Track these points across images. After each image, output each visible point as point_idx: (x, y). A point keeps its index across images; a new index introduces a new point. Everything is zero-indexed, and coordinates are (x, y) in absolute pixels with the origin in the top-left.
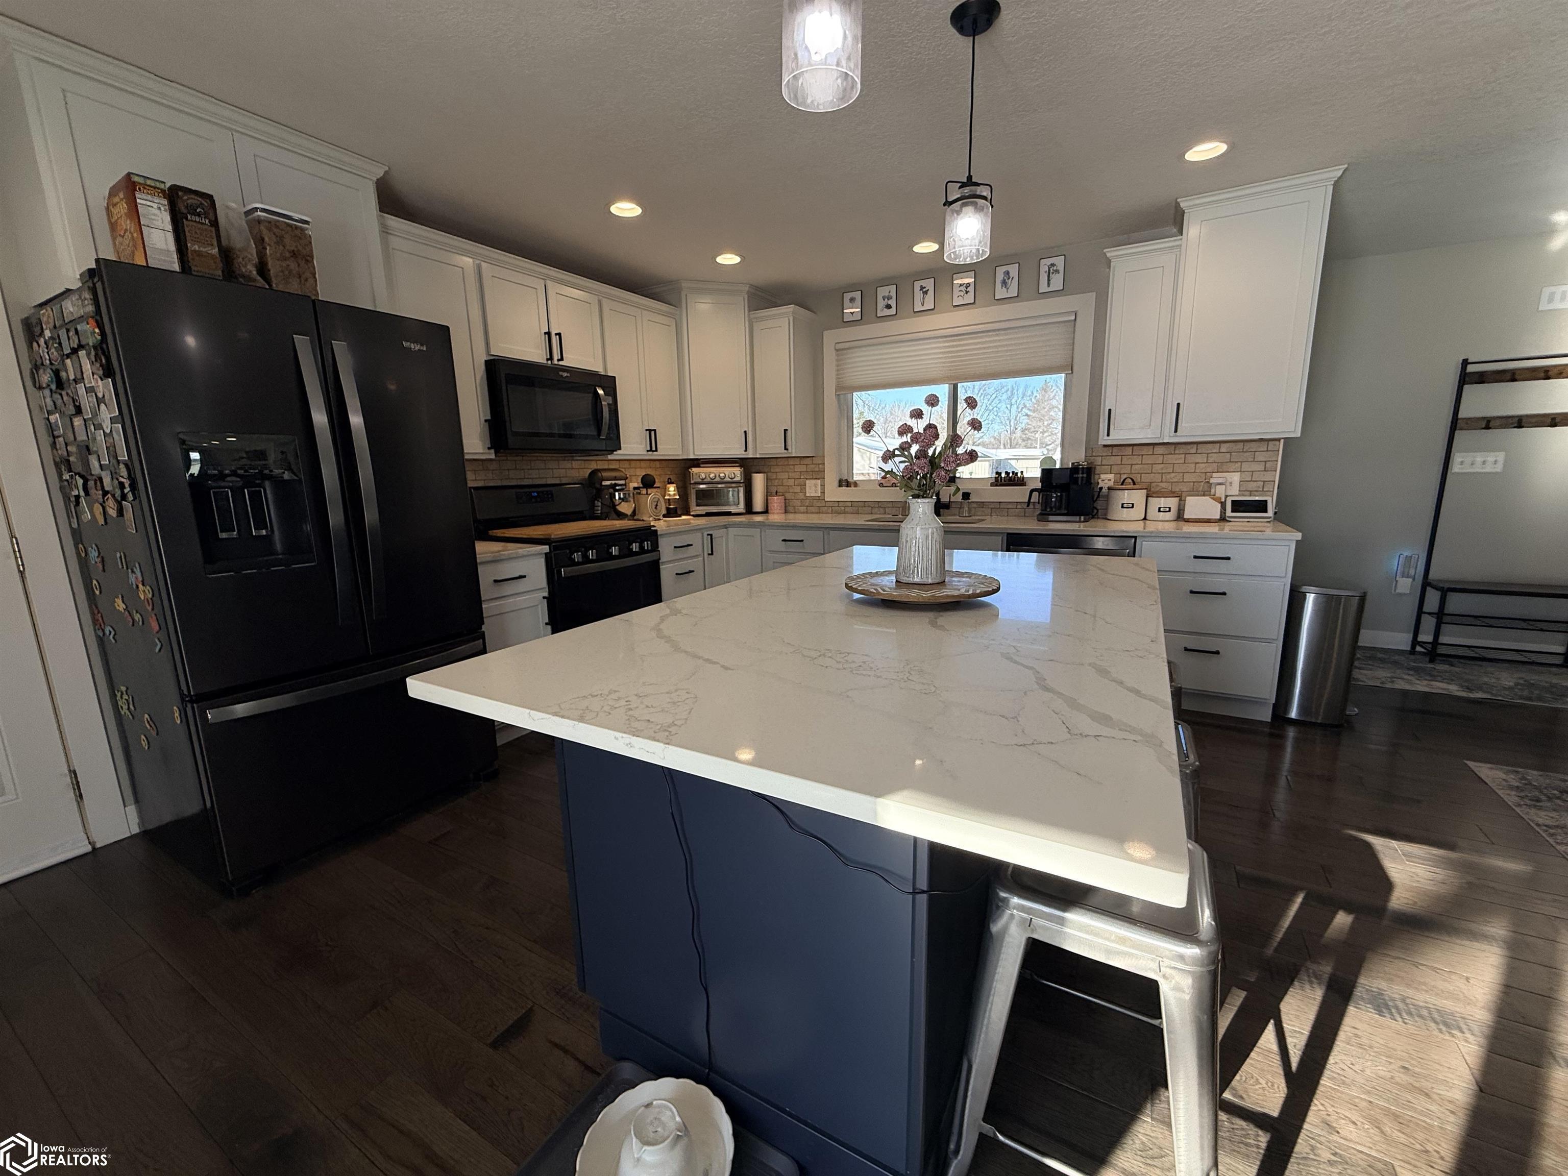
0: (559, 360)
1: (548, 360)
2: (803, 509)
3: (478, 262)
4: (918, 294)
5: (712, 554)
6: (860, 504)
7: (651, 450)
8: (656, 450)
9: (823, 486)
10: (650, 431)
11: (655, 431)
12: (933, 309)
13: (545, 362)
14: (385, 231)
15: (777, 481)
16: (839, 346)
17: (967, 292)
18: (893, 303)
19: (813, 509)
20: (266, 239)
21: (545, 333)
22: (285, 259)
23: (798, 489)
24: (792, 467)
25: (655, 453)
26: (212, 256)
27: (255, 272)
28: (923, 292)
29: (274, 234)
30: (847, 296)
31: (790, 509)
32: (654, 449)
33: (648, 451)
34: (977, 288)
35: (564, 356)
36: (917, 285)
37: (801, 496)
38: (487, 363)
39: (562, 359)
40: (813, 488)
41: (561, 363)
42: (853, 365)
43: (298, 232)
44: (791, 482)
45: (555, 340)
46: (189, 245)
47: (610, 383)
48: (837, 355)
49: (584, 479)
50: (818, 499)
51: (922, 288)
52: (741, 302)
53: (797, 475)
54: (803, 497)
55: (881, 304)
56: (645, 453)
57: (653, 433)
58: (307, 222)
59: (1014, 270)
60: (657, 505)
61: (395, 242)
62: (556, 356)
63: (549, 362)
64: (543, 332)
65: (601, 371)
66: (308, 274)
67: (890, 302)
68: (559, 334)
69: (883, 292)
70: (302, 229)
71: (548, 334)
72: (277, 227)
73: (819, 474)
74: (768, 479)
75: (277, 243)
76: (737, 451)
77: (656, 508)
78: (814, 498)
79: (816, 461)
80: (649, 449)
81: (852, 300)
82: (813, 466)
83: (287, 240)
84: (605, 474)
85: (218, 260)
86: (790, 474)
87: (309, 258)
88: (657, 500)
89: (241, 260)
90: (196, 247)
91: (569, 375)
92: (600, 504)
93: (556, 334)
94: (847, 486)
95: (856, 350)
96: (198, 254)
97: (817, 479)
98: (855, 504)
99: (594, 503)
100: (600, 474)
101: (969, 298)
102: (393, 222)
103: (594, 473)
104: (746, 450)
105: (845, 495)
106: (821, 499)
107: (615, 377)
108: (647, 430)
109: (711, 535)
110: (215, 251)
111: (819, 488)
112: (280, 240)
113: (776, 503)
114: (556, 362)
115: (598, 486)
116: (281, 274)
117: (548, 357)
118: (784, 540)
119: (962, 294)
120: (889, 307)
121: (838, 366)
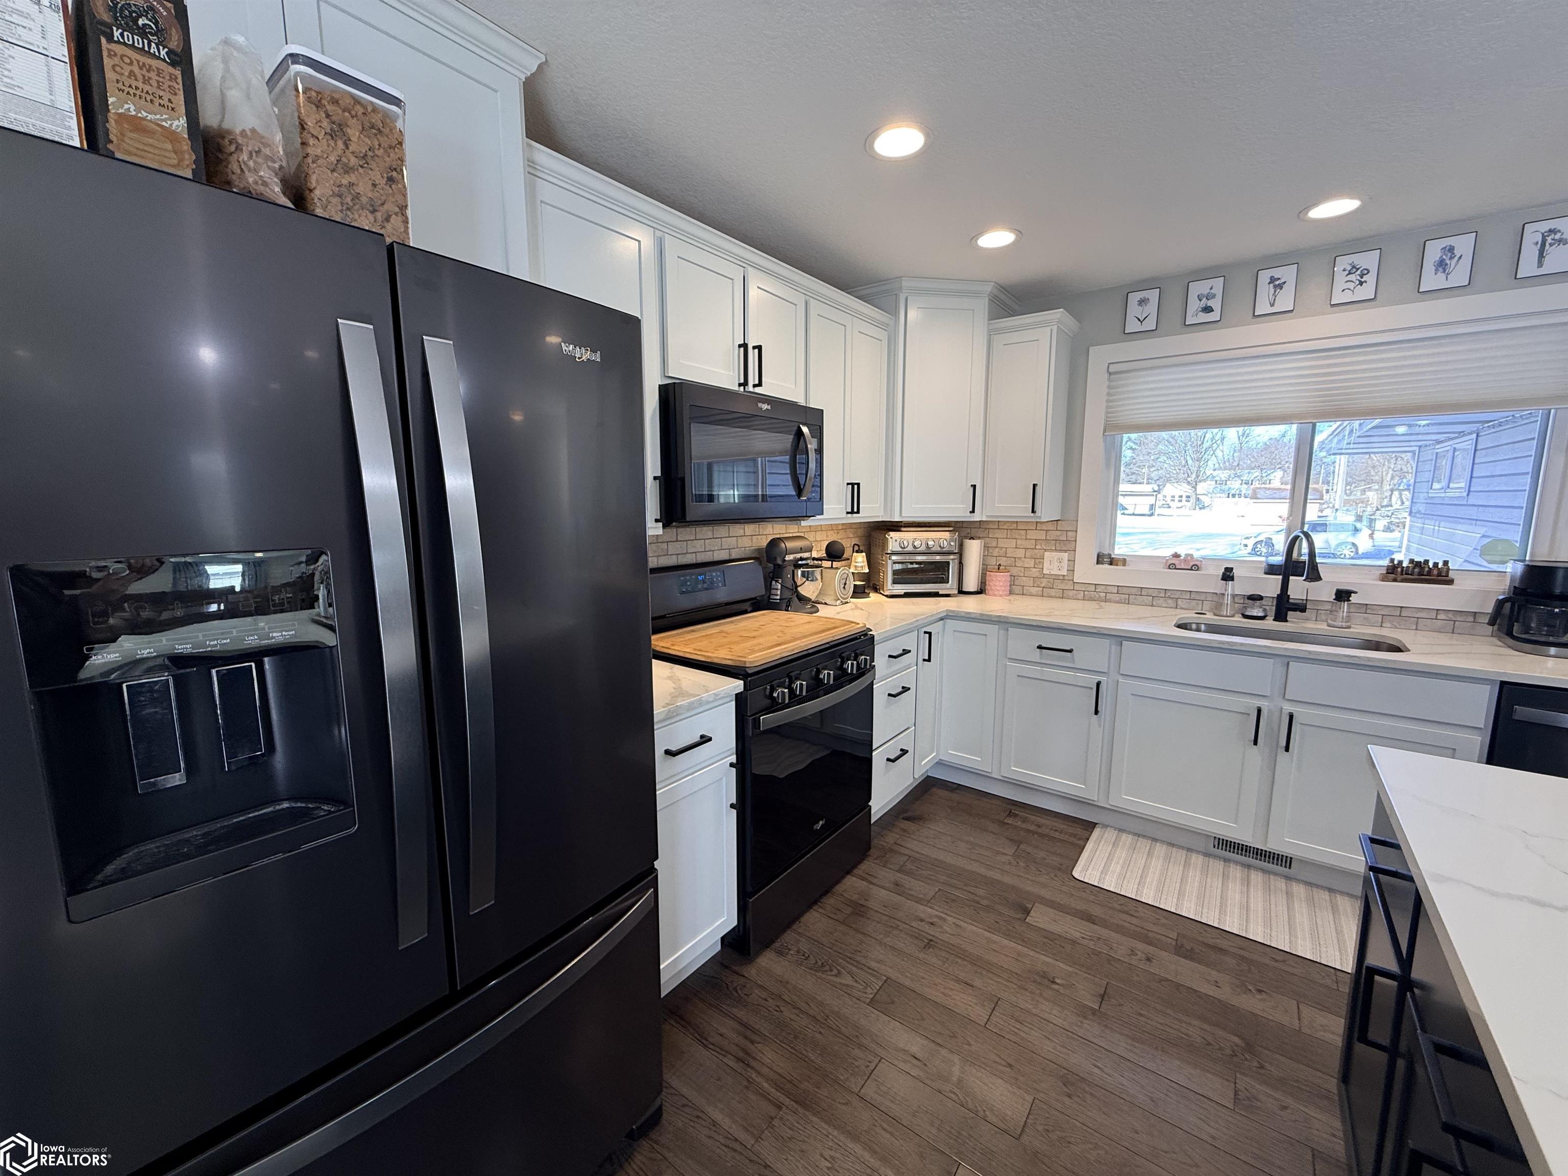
0: (755, 386)
1: (740, 385)
2: (1034, 590)
3: (658, 234)
4: (1265, 289)
5: (929, 660)
6: (1134, 591)
7: (852, 512)
8: (858, 512)
9: (1072, 561)
10: (853, 484)
11: (858, 484)
12: (1291, 311)
13: (736, 388)
14: (532, 168)
15: (997, 550)
16: (1113, 368)
17: (1361, 283)
18: (1216, 304)
19: (1053, 592)
20: (310, 123)
21: (740, 346)
22: (348, 170)
23: (1031, 563)
24: (1023, 532)
25: (855, 515)
26: (171, 135)
27: (277, 189)
28: (1275, 287)
29: (328, 116)
30: (1134, 298)
31: (1017, 589)
32: (855, 510)
33: (848, 513)
34: (1381, 272)
35: (763, 379)
36: (1265, 276)
37: (1035, 572)
38: (661, 387)
39: (760, 384)
40: (1056, 564)
41: (758, 390)
42: (1135, 395)
43: (376, 119)
44: (1020, 553)
45: (753, 355)
46: (111, 100)
47: (815, 418)
48: (1109, 380)
49: (759, 550)
50: (1063, 578)
51: (1272, 280)
52: (982, 306)
53: (1031, 544)
54: (1037, 574)
55: (1194, 305)
56: (844, 515)
57: (856, 486)
58: (396, 101)
59: (1464, 245)
60: (845, 584)
61: (546, 191)
62: (753, 379)
63: (742, 388)
64: (737, 344)
65: (801, 401)
66: (390, 207)
67: (1210, 303)
68: (759, 348)
69: (1197, 288)
70: (386, 115)
71: (744, 346)
72: (335, 102)
73: (1067, 544)
74: (986, 547)
75: (332, 135)
76: (958, 511)
77: (844, 588)
78: (1056, 578)
79: (1062, 526)
80: (850, 510)
81: (1142, 302)
82: (1059, 533)
83: (353, 132)
84: (790, 545)
85: (186, 146)
86: (1019, 542)
87: (394, 174)
88: (845, 576)
89: (244, 156)
90: (130, 108)
91: (769, 407)
92: (779, 586)
93: (754, 348)
94: (1111, 564)
95: (1141, 373)
96: (137, 124)
97: (1061, 551)
98: (1125, 590)
99: (771, 584)
100: (783, 545)
101: (1367, 291)
102: (544, 155)
103: (774, 543)
104: (973, 511)
105: (1106, 575)
106: (1068, 578)
107: (821, 412)
108: (848, 484)
109: (930, 634)
110: (180, 124)
111: (1065, 563)
112: (338, 131)
113: (998, 581)
114: (750, 388)
115: (779, 562)
116: (336, 200)
117: (742, 381)
118: (1040, 647)
119: (1351, 285)
120: (1208, 310)
121: (1109, 394)
